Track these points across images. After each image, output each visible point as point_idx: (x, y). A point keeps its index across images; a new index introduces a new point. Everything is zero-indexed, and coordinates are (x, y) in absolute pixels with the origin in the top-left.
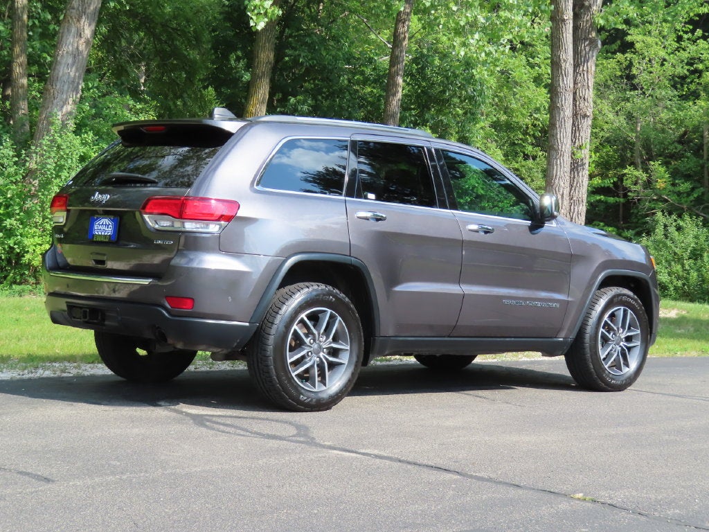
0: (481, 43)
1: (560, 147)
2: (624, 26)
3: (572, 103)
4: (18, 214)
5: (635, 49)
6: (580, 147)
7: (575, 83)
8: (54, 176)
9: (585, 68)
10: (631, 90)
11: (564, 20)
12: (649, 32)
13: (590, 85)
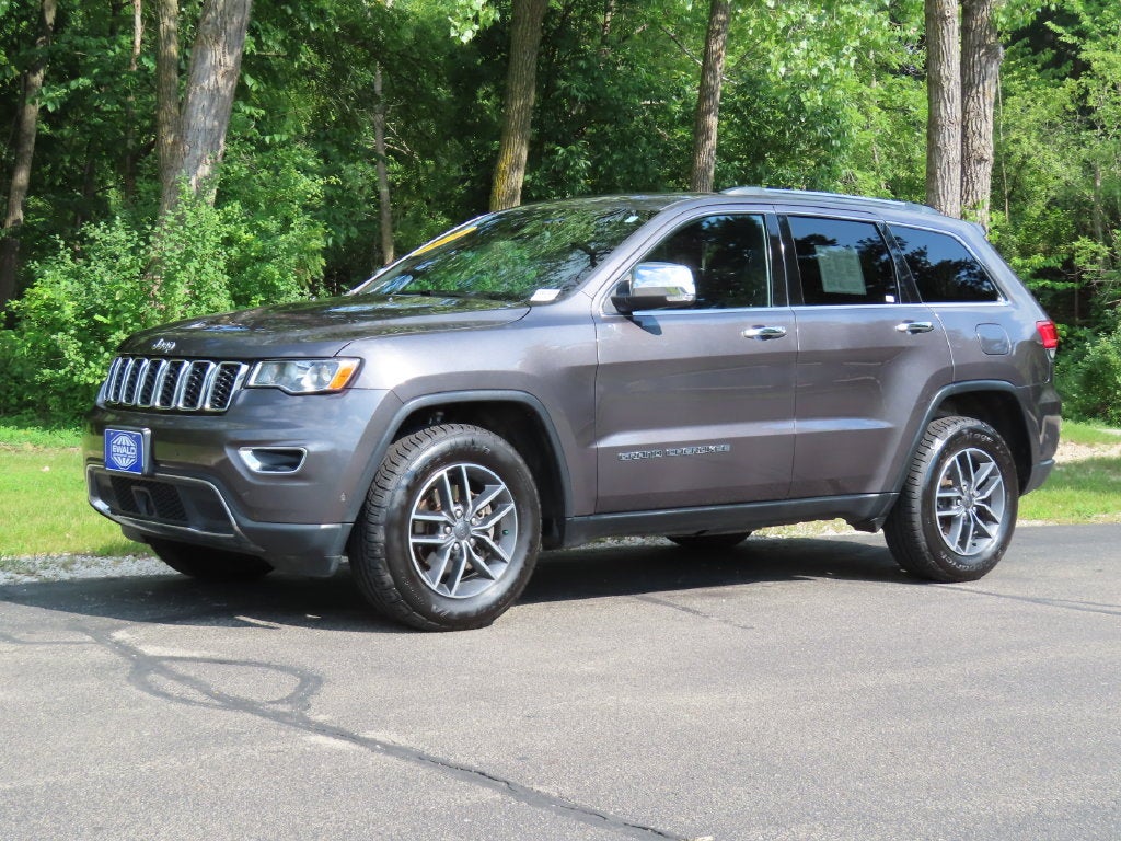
0: (812, 55)
1: (943, 207)
2: (1076, 39)
3: (959, 140)
4: (131, 325)
5: (1093, 71)
6: (975, 207)
7: (965, 111)
8: (179, 268)
9: (981, 89)
10: (1087, 129)
11: (944, 18)
12: (1114, 47)
13: (988, 114)
